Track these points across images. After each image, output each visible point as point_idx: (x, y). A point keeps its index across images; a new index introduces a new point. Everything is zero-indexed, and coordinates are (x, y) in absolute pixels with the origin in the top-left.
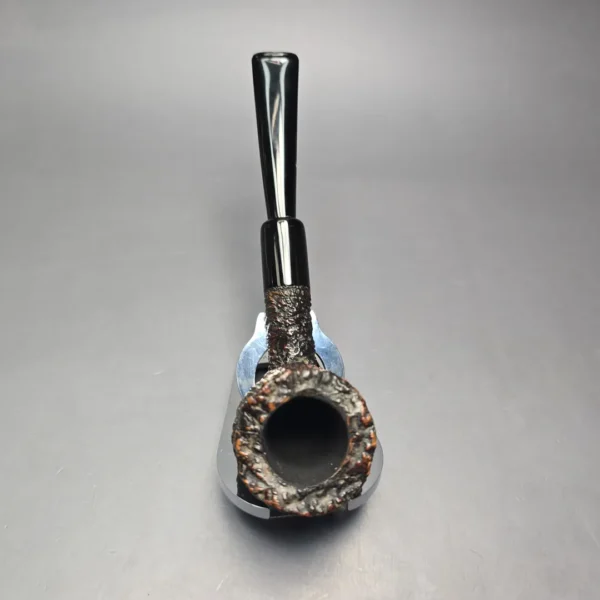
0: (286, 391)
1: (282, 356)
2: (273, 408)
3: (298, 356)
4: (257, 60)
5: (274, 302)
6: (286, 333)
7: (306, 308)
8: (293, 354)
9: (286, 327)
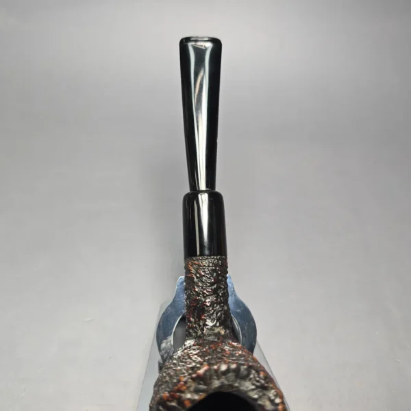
0: (202, 387)
1: (200, 326)
2: (188, 405)
3: (215, 326)
4: (184, 43)
5: (193, 271)
6: (204, 304)
7: (223, 277)
8: (210, 323)
9: (204, 297)
